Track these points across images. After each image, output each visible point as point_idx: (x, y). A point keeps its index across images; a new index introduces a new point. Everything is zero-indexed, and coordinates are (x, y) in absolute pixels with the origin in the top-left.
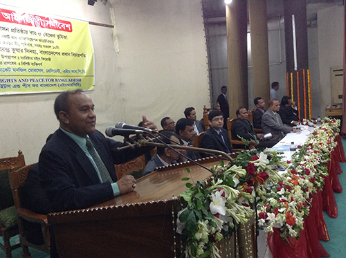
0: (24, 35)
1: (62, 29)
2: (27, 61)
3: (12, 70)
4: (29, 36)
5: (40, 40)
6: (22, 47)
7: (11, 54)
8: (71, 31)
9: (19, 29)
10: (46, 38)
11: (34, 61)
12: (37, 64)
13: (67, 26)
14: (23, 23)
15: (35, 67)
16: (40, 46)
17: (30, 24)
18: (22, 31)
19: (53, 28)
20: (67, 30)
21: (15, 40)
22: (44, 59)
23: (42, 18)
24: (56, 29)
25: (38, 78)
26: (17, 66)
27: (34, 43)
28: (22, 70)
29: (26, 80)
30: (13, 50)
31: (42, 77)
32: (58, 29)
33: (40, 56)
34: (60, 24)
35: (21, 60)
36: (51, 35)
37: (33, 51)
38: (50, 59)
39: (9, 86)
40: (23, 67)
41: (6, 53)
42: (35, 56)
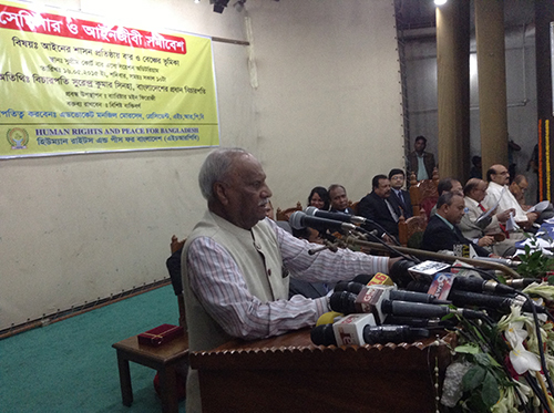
0: (115, 60)
1: (172, 50)
2: (118, 101)
3: (96, 115)
5: (138, 68)
6: (111, 79)
7: (94, 89)
8: (185, 52)
9: (107, 50)
10: (147, 64)
11: (128, 100)
12: (132, 106)
13: (180, 44)
14: (112, 41)
15: (131, 110)
16: (137, 77)
17: (123, 43)
18: (111, 54)
19: (158, 48)
20: (179, 51)
21: (101, 68)
22: (143, 97)
23: (141, 32)
24: (162, 50)
25: (135, 127)
26: (103, 109)
27: (128, 72)
28: (110, 115)
29: (117, 131)
30: (98, 83)
31: (140, 127)
32: (166, 50)
33: (137, 92)
34: (168, 41)
35: (109, 100)
36: (154, 60)
37: (128, 86)
38: (153, 98)
39: (91, 140)
40: (111, 110)
41: (86, 89)
42: (130, 92)
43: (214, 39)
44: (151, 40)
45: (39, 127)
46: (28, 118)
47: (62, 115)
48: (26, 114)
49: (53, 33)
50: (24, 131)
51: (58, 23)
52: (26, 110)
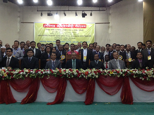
0: (66, 31)
1: (82, 28)
2: (65, 39)
4: (68, 31)
5: (72, 32)
6: (65, 35)
7: (61, 37)
8: (86, 27)
9: (65, 29)
10: (74, 31)
11: (67, 39)
12: (69, 40)
13: (84, 26)
14: (66, 27)
17: (69, 28)
18: (66, 30)
19: (78, 28)
20: (84, 27)
21: (63, 33)
23: (74, 25)
24: (79, 28)
27: (69, 33)
28: (63, 42)
30: (62, 36)
32: (80, 28)
33: (71, 37)
34: (81, 26)
36: (76, 30)
37: (69, 36)
38: (75, 38)
40: (64, 41)
41: (59, 37)
42: (69, 37)
43: (96, 23)
44: (76, 26)
47: (53, 42)
48: (46, 42)
49: (53, 27)
51: (55, 25)
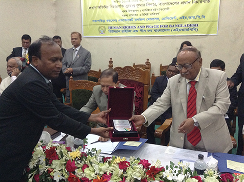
2: (146, 12)
3: (134, 20)
6: (145, 2)
22: (162, 9)
25: (153, 25)
26: (138, 17)
28: (141, 19)
29: (143, 27)
30: (138, 5)
31: (157, 24)
33: (159, 6)
35: (142, 12)
37: (154, 4)
38: (168, 9)
39: (131, 31)
41: (132, 8)
45: (110, 26)
46: (106, 22)
47: (119, 21)
48: (106, 21)
50: (104, 27)
52: (106, 19)
